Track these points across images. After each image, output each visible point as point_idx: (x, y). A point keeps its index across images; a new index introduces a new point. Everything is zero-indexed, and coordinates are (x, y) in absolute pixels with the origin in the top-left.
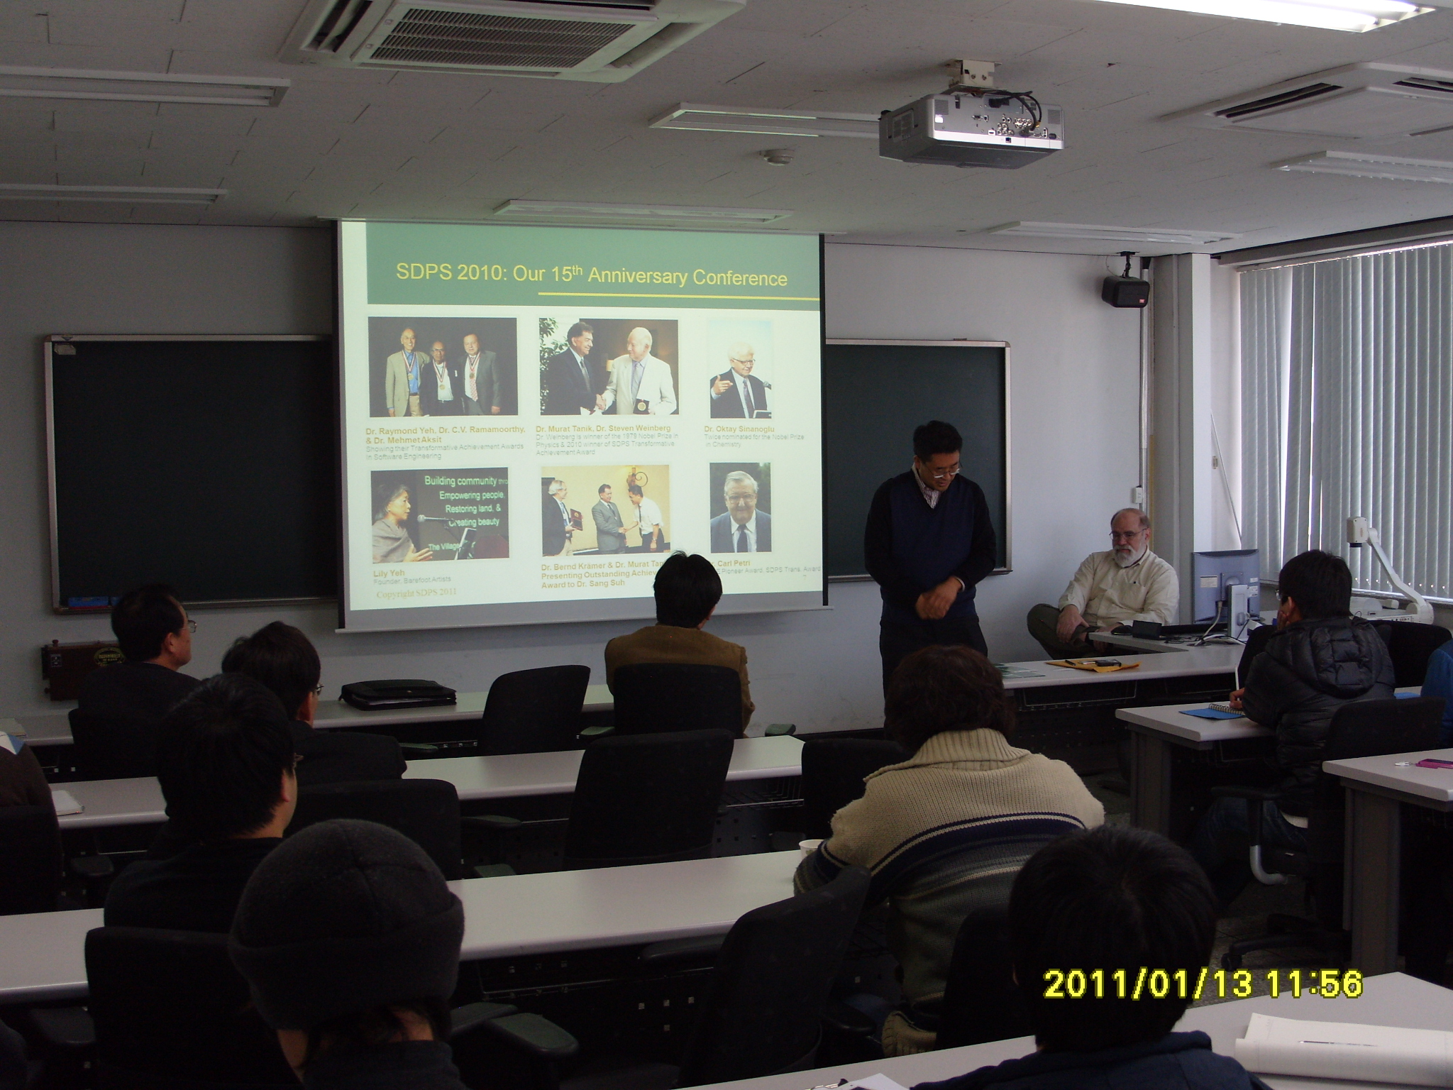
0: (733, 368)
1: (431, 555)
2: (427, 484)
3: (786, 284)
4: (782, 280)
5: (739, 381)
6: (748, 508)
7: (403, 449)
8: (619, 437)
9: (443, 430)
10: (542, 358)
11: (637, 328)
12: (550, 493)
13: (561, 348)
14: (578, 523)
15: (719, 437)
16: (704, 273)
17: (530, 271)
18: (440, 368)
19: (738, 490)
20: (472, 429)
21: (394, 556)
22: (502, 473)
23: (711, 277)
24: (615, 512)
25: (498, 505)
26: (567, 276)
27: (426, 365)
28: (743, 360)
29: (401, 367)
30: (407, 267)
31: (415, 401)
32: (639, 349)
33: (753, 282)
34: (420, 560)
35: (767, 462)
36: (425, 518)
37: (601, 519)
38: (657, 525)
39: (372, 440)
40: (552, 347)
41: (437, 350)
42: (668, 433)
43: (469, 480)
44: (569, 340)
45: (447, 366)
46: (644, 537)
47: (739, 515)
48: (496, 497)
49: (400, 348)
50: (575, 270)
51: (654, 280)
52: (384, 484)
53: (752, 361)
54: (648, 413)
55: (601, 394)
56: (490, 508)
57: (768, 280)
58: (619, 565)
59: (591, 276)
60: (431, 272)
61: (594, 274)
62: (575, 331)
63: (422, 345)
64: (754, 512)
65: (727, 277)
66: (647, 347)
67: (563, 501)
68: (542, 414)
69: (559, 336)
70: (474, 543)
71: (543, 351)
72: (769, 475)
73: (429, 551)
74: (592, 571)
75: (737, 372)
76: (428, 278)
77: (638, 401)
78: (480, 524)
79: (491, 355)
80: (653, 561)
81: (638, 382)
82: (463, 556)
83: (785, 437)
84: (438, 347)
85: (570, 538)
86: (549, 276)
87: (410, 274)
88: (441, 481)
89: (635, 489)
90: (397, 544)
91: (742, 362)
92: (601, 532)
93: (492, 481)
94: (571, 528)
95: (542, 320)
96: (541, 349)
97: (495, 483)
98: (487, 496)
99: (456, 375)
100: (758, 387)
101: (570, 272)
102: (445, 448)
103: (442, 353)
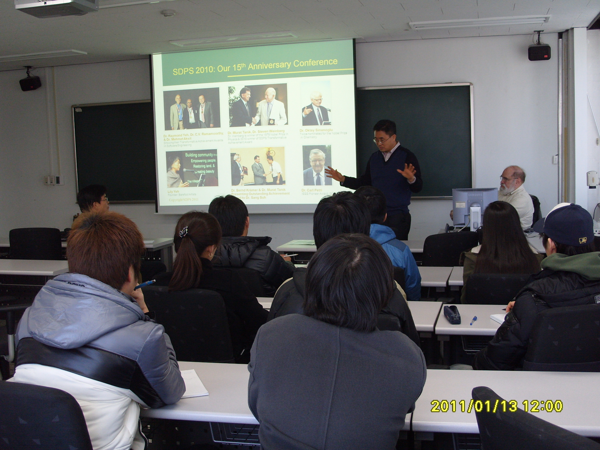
0: (313, 103)
1: (188, 185)
2: (186, 156)
3: (337, 63)
4: (335, 62)
5: (315, 108)
6: (321, 166)
7: (177, 143)
8: (262, 135)
9: (192, 135)
10: (230, 103)
11: (269, 88)
12: (234, 159)
13: (237, 99)
14: (246, 172)
15: (307, 134)
16: (298, 62)
17: (224, 67)
18: (190, 110)
19: (316, 158)
20: (203, 134)
21: (175, 185)
22: (214, 151)
23: (302, 63)
24: (261, 167)
25: (214, 165)
26: (239, 68)
27: (185, 109)
28: (317, 99)
29: (176, 110)
30: (177, 70)
31: (181, 123)
32: (270, 97)
33: (321, 64)
34: (184, 187)
35: (329, 144)
36: (186, 170)
37: (255, 170)
38: (280, 173)
39: (166, 139)
40: (234, 98)
41: (189, 102)
42: (284, 133)
43: (202, 154)
44: (241, 95)
45: (193, 109)
46: (274, 178)
47: (317, 169)
48: (213, 161)
49: (175, 102)
50: (243, 65)
51: (276, 67)
52: (171, 156)
53: (321, 99)
54: (274, 125)
55: (254, 117)
56: (210, 166)
57: (328, 62)
58: (263, 190)
59: (249, 67)
60: (186, 71)
61: (251, 66)
62: (243, 91)
63: (183, 101)
64: (324, 167)
65: (309, 62)
66: (273, 96)
67: (240, 163)
68: (230, 127)
69: (236, 93)
70: (204, 180)
71: (230, 100)
72: (331, 151)
73: (187, 183)
74: (252, 192)
75: (314, 105)
76: (185, 74)
77: (270, 120)
78: (207, 172)
79: (209, 103)
80: (278, 189)
81: (270, 112)
82: (201, 185)
83: (338, 133)
84: (189, 101)
85: (242, 178)
86: (232, 69)
87: (178, 73)
88: (191, 155)
89: (270, 158)
90: (175, 180)
91: (316, 100)
92: (256, 176)
93: (211, 155)
94: (243, 174)
95: (230, 87)
96: (229, 100)
97: (212, 155)
98: (209, 161)
99: (196, 112)
100: (324, 111)
101: (240, 66)
102: (193, 142)
103: (191, 104)
